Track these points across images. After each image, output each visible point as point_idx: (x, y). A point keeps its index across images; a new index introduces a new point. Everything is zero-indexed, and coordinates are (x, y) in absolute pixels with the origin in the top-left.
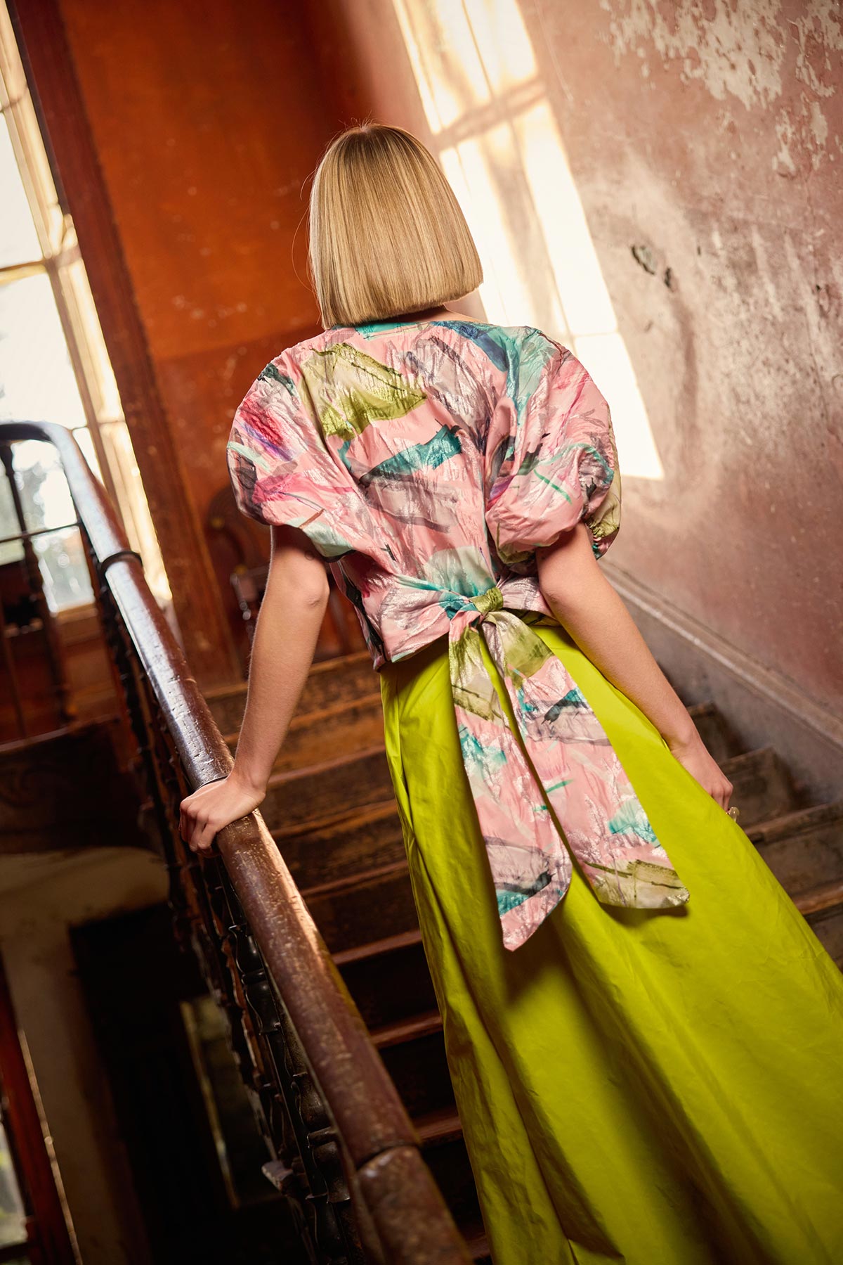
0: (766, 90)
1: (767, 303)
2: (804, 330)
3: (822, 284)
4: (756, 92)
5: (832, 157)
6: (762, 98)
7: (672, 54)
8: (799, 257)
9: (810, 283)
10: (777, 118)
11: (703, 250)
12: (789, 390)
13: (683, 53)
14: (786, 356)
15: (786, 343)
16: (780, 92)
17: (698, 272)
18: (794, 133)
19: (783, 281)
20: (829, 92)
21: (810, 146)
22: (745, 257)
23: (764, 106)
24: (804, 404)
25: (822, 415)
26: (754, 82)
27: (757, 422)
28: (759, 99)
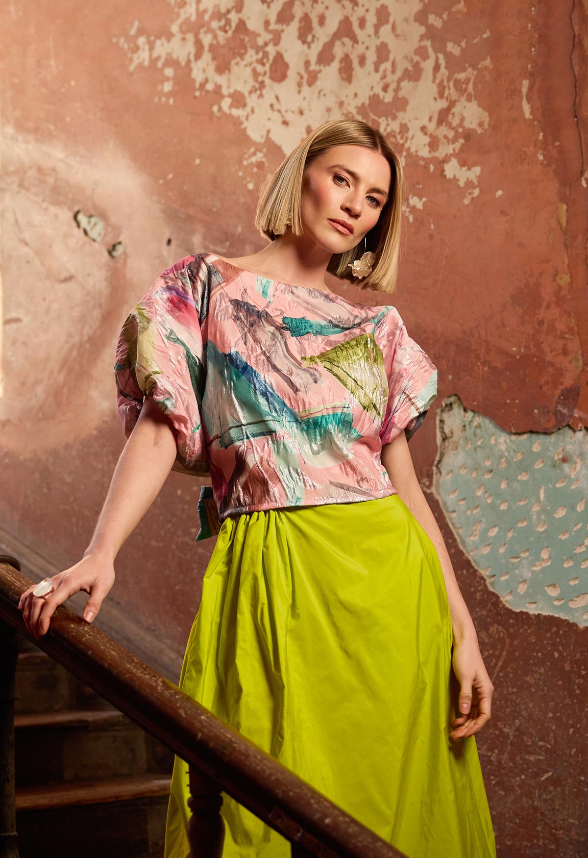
17: (159, 257)
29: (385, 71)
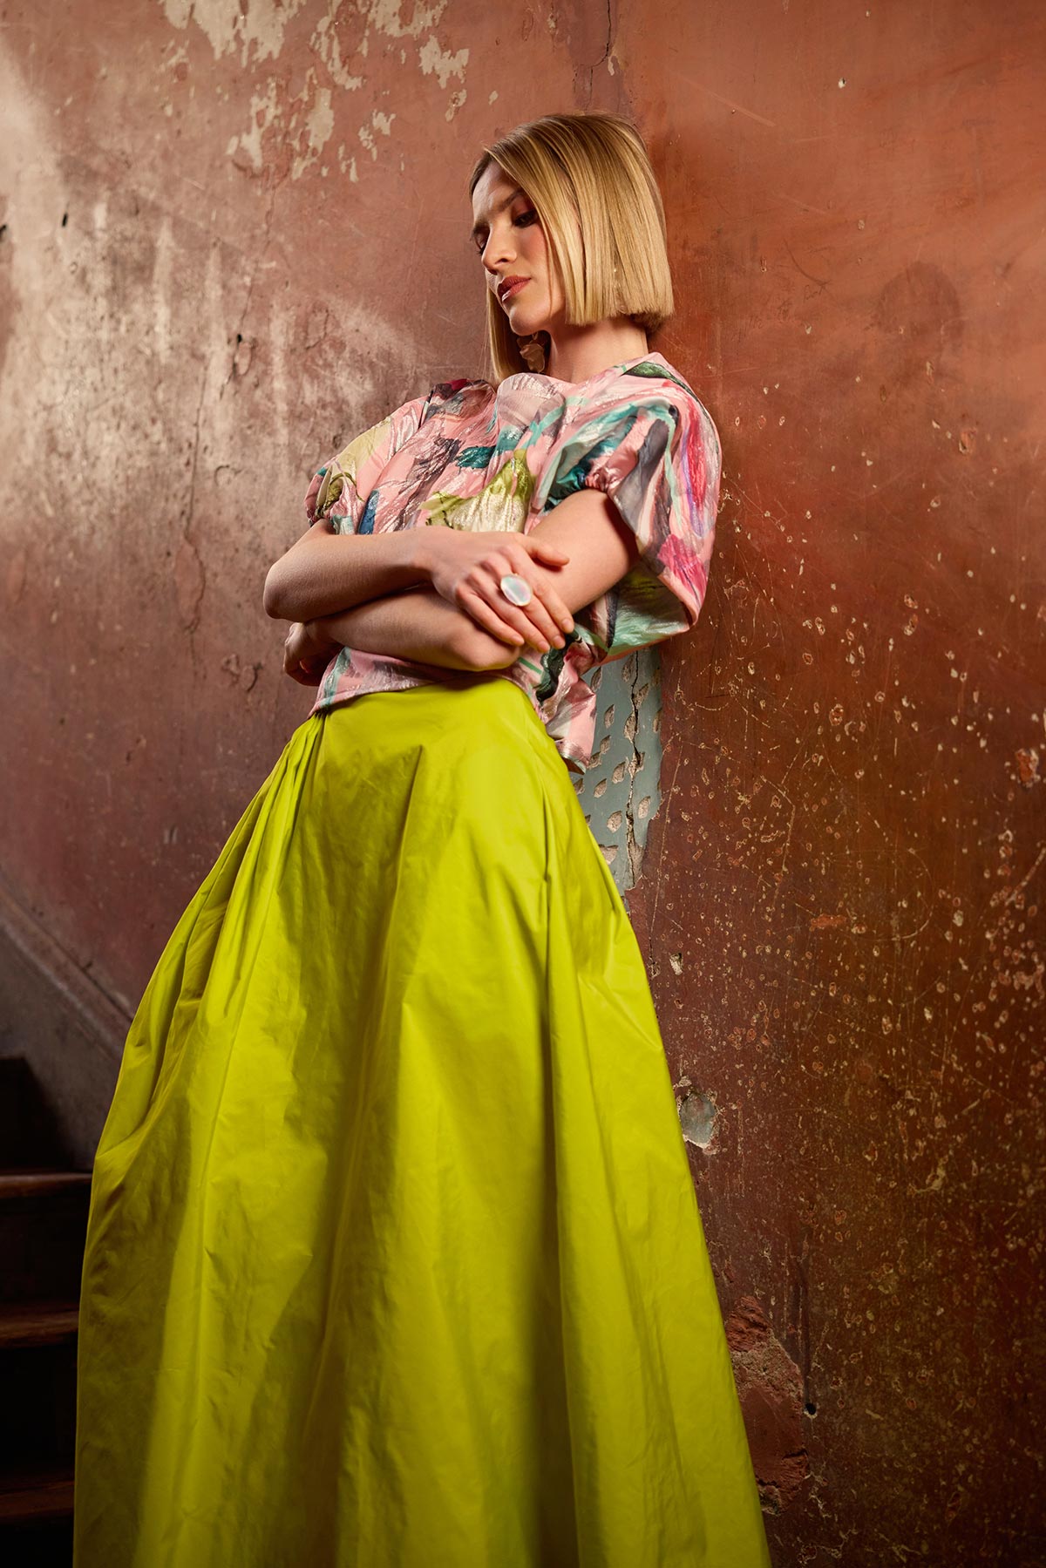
0: (254, 42)
1: (150, 329)
2: (197, 389)
3: (247, 335)
4: (237, 37)
5: (325, 172)
6: (245, 49)
8: (224, 286)
9: (228, 328)
10: (258, 87)
11: (70, 221)
12: (142, 462)
14: (154, 414)
15: (160, 396)
16: (276, 55)
17: (52, 248)
18: (276, 117)
19: (187, 309)
20: (353, 84)
21: (296, 144)
22: (137, 255)
23: (244, 63)
24: (158, 488)
25: (183, 513)
26: (240, 25)
27: (72, 489)
28: (239, 51)
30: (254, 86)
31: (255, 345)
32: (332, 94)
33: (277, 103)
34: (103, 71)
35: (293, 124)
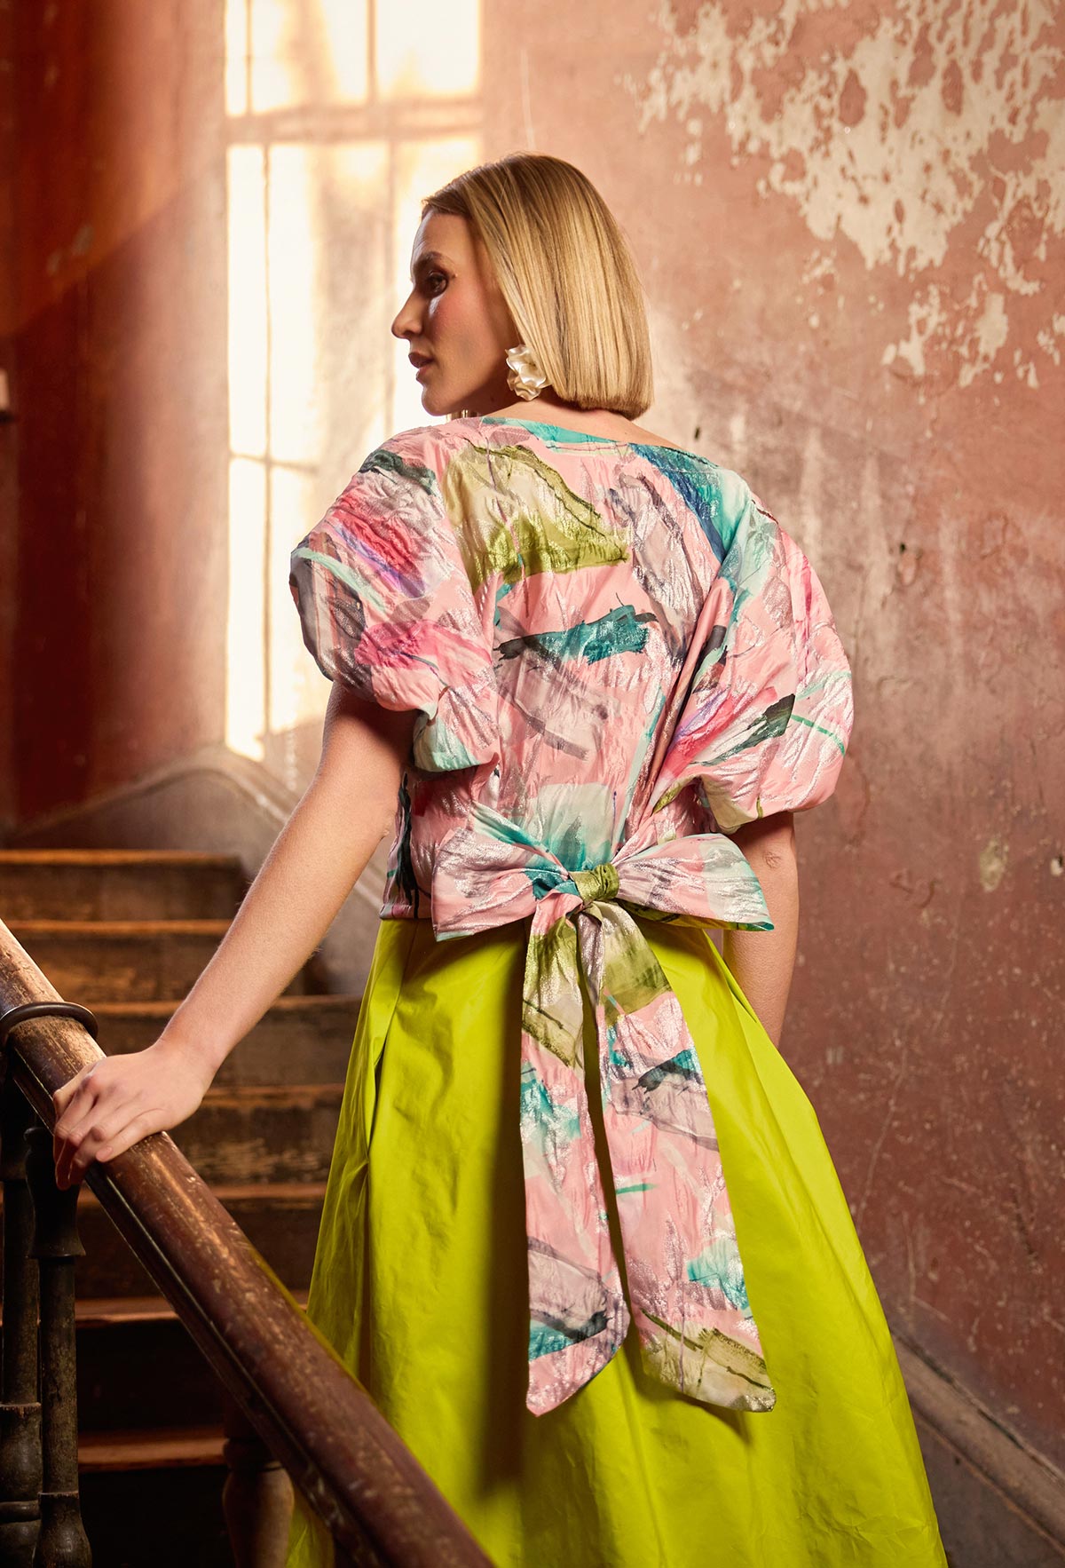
0: (912, 250)
3: (912, 543)
4: (893, 246)
5: (998, 378)
6: (902, 258)
7: (753, 147)
8: (884, 496)
9: (889, 537)
10: (918, 294)
11: (704, 435)
13: (775, 152)
16: (938, 262)
18: (939, 324)
19: (840, 519)
20: (1030, 288)
21: (964, 351)
22: (781, 467)
23: (901, 270)
26: (895, 233)
28: (895, 259)
29: (1012, 85)
30: (913, 292)
31: (920, 555)
32: (1006, 301)
33: (940, 312)
34: (737, 284)
35: (960, 331)
